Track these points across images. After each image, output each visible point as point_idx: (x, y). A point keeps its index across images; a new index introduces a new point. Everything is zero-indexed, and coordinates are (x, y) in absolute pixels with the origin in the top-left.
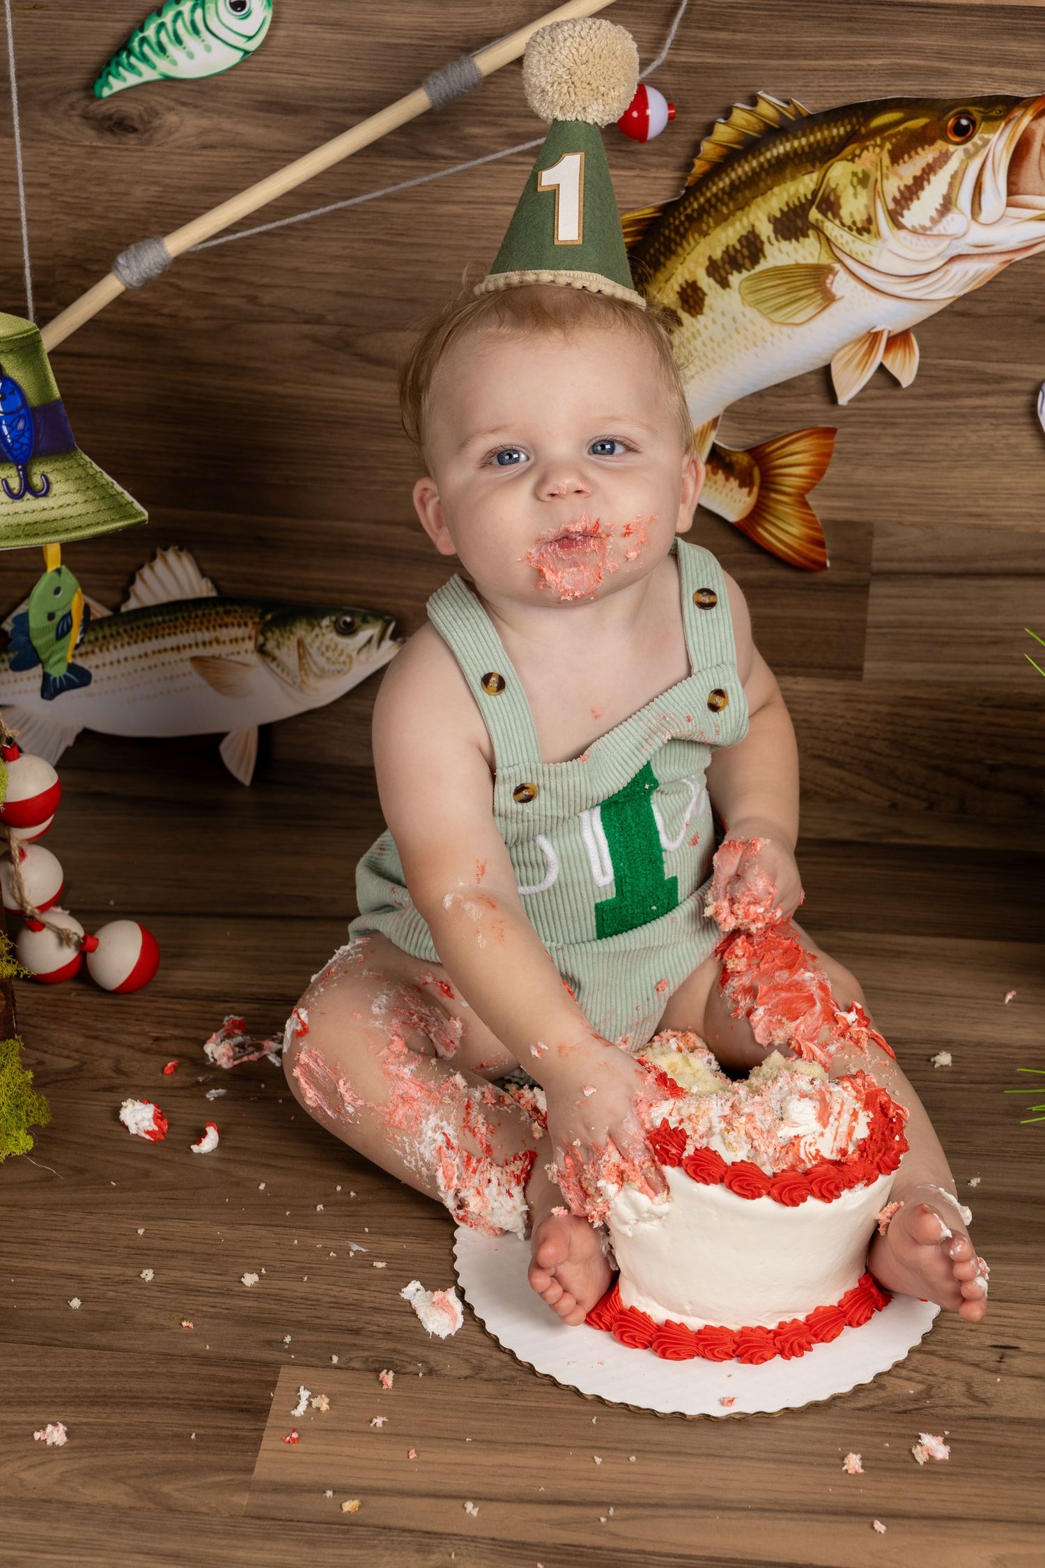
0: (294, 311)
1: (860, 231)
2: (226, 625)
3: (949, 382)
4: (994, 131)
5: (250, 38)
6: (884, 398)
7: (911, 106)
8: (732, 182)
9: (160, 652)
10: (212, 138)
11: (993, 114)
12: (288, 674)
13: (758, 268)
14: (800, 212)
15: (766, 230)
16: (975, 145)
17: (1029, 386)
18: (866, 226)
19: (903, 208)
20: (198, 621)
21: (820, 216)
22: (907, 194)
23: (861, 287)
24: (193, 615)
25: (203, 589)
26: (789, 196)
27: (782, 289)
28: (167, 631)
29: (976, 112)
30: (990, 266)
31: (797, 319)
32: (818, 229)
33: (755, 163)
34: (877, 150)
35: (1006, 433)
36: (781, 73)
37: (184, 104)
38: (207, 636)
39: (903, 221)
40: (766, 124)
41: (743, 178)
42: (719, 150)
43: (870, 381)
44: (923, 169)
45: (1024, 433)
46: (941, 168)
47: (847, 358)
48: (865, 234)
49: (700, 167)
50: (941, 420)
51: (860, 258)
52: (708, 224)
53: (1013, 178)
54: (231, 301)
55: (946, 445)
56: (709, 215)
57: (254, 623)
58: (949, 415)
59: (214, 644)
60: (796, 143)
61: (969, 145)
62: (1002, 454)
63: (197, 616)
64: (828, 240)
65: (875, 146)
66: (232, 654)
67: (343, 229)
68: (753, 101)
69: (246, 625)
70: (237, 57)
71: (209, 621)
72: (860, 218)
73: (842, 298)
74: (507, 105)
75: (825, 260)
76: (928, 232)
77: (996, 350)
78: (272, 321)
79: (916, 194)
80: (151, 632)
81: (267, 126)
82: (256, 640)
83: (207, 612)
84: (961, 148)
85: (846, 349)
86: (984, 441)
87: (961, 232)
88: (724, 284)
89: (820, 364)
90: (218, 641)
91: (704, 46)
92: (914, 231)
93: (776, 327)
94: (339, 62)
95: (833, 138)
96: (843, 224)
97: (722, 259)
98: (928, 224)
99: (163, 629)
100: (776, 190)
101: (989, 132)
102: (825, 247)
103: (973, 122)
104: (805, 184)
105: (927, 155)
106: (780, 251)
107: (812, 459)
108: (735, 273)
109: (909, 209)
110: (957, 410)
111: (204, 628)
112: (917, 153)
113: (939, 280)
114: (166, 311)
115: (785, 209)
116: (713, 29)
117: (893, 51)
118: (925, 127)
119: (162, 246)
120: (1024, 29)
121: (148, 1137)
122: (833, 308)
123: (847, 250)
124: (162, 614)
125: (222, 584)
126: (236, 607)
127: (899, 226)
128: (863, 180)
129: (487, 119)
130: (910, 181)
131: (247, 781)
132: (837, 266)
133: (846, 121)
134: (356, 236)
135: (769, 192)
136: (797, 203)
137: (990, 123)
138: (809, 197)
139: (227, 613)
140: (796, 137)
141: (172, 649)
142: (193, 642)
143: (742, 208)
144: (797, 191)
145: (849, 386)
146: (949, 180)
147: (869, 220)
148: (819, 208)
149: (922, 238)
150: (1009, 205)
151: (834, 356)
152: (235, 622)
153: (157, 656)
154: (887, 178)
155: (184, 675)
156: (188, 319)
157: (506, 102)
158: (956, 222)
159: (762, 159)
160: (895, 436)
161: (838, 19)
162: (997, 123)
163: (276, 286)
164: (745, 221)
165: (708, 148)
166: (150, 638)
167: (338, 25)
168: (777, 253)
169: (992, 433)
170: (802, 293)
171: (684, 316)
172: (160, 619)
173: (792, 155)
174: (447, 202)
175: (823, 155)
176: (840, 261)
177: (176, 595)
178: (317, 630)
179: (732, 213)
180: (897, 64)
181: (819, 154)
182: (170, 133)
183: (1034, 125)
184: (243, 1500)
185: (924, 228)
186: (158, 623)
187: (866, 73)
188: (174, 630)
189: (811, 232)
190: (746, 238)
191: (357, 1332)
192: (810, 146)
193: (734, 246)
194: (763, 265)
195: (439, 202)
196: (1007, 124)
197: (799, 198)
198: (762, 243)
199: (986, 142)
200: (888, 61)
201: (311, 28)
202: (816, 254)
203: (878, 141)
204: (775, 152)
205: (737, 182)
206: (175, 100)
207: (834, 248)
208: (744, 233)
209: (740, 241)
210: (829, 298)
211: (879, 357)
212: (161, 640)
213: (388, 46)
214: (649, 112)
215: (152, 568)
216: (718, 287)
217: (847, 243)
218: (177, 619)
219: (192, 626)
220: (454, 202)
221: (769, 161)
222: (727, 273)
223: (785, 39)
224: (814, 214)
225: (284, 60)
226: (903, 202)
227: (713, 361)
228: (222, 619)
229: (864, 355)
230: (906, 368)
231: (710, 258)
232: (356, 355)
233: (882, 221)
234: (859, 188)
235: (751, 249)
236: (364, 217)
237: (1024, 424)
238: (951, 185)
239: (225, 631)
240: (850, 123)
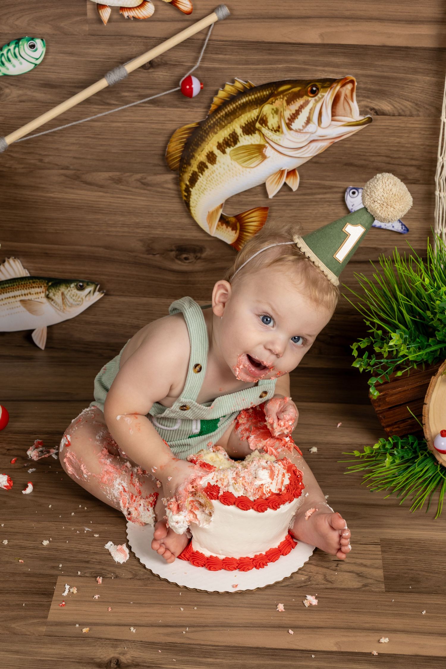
0: (57, 165)
1: (275, 131)
2: (34, 287)
3: (311, 189)
4: (326, 92)
5: (37, 59)
6: (286, 195)
7: (294, 83)
8: (226, 113)
9: (8, 298)
10: (24, 98)
11: (325, 85)
12: (58, 306)
13: (237, 146)
14: (252, 124)
15: (239, 131)
16: (319, 97)
17: (341, 190)
18: (278, 129)
19: (292, 122)
20: (22, 286)
21: (260, 126)
22: (293, 117)
23: (276, 153)
24: (20, 284)
25: (25, 273)
26: (248, 118)
27: (246, 154)
28: (10, 290)
29: (319, 85)
30: (325, 144)
31: (252, 165)
32: (259, 131)
33: (234, 106)
34: (281, 100)
35: (333, 208)
36: (244, 70)
37: (12, 85)
38: (26, 291)
39: (292, 127)
40: (238, 91)
41: (230, 111)
42: (220, 100)
43: (281, 189)
44: (299, 107)
45: (340, 208)
46: (306, 106)
47: (272, 180)
48: (277, 132)
49: (213, 107)
50: (309, 204)
51: (276, 142)
52: (217, 129)
53: (333, 110)
54: (32, 161)
55: (311, 213)
56: (217, 126)
57: (44, 286)
58: (311, 201)
59: (29, 295)
60: (250, 98)
61: (316, 98)
62: (332, 216)
63: (22, 284)
64: (263, 135)
65: (280, 98)
66: (36, 298)
67: (75, 133)
68: (233, 81)
69: (41, 287)
70: (32, 66)
71: (27, 286)
72: (275, 126)
73: (269, 157)
74: (138, 84)
75: (262, 142)
76: (302, 131)
77: (329, 176)
78: (49, 169)
79: (297, 116)
80: (4, 291)
81: (45, 93)
82: (45, 293)
83: (26, 282)
84: (313, 99)
85: (271, 177)
86: (325, 211)
87: (314, 131)
88: (224, 152)
89: (261, 182)
90: (30, 294)
91: (214, 60)
92: (296, 131)
93: (244, 169)
94: (72, 68)
95: (264, 95)
96: (269, 129)
97: (223, 142)
98: (301, 128)
99: (9, 289)
100: (243, 116)
101: (324, 92)
102: (262, 138)
103: (318, 89)
104: (253, 114)
105: (300, 102)
106: (245, 139)
107: (259, 219)
108: (228, 148)
109: (294, 122)
110: (314, 200)
111: (25, 289)
112: (296, 101)
113: (306, 150)
114: (7, 165)
115: (247, 123)
116: (216, 54)
117: (286, 61)
118: (299, 91)
119: (4, 140)
120: (336, 53)
121: (5, 488)
122: (266, 161)
123: (271, 138)
124: (8, 283)
125: (31, 271)
126: (37, 280)
127: (290, 129)
128: (276, 112)
129: (131, 89)
130: (294, 112)
131: (43, 348)
132: (267, 145)
133: (269, 89)
134: (81, 135)
135: (240, 117)
136: (251, 121)
137: (324, 89)
138: (256, 118)
139: (34, 282)
140: (250, 95)
141: (12, 297)
142: (20, 294)
143: (230, 123)
144: (251, 116)
145: (273, 190)
146: (309, 111)
147: (279, 127)
148: (260, 123)
149: (299, 133)
150: (332, 120)
151: (267, 179)
152: (37, 286)
153: (7, 300)
154: (285, 111)
155: (17, 307)
156: (15, 168)
157: (137, 83)
158: (312, 127)
159: (237, 104)
160: (291, 210)
161: (265, 50)
162: (326, 89)
163: (50, 155)
164: (231, 128)
165: (216, 100)
166: (4, 293)
167: (71, 54)
168: (244, 140)
169: (328, 208)
170: (254, 156)
171: (209, 165)
172: (7, 285)
173: (248, 102)
174: (116, 122)
175: (260, 102)
176: (268, 143)
177: (14, 276)
178: (69, 289)
179: (226, 125)
180: (288, 67)
181: (259, 102)
182: (7, 96)
183: (341, 89)
184: (43, 629)
185: (300, 130)
186: (7, 287)
187: (276, 70)
188: (13, 289)
189: (257, 132)
190: (232, 134)
191: (88, 562)
192: (256, 98)
193: (227, 138)
194: (239, 145)
195: (112, 122)
196: (331, 89)
197: (252, 119)
198: (238, 136)
199: (323, 96)
200: (285, 66)
201: (61, 55)
202: (259, 140)
203: (282, 96)
204: (242, 101)
205: (228, 113)
206: (9, 83)
207: (266, 138)
208: (231, 132)
209: (229, 135)
210: (264, 157)
211: (284, 180)
212: (8, 294)
213: (91, 62)
214: (193, 86)
215: (4, 266)
216: (222, 153)
217: (271, 136)
218: (14, 285)
219: (20, 288)
220: (118, 122)
221: (240, 105)
222: (225, 148)
223: (244, 57)
224: (258, 125)
225: (51, 67)
226: (292, 120)
227: (221, 182)
228: (32, 285)
229: (278, 179)
230: (294, 184)
231: (218, 143)
232: (82, 181)
233: (284, 127)
234: (275, 115)
235: (233, 139)
236: (83, 128)
237: (340, 204)
238: (310, 113)
239: (33, 289)
240: (271, 89)
